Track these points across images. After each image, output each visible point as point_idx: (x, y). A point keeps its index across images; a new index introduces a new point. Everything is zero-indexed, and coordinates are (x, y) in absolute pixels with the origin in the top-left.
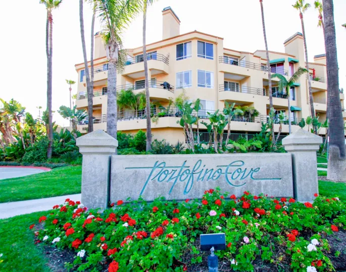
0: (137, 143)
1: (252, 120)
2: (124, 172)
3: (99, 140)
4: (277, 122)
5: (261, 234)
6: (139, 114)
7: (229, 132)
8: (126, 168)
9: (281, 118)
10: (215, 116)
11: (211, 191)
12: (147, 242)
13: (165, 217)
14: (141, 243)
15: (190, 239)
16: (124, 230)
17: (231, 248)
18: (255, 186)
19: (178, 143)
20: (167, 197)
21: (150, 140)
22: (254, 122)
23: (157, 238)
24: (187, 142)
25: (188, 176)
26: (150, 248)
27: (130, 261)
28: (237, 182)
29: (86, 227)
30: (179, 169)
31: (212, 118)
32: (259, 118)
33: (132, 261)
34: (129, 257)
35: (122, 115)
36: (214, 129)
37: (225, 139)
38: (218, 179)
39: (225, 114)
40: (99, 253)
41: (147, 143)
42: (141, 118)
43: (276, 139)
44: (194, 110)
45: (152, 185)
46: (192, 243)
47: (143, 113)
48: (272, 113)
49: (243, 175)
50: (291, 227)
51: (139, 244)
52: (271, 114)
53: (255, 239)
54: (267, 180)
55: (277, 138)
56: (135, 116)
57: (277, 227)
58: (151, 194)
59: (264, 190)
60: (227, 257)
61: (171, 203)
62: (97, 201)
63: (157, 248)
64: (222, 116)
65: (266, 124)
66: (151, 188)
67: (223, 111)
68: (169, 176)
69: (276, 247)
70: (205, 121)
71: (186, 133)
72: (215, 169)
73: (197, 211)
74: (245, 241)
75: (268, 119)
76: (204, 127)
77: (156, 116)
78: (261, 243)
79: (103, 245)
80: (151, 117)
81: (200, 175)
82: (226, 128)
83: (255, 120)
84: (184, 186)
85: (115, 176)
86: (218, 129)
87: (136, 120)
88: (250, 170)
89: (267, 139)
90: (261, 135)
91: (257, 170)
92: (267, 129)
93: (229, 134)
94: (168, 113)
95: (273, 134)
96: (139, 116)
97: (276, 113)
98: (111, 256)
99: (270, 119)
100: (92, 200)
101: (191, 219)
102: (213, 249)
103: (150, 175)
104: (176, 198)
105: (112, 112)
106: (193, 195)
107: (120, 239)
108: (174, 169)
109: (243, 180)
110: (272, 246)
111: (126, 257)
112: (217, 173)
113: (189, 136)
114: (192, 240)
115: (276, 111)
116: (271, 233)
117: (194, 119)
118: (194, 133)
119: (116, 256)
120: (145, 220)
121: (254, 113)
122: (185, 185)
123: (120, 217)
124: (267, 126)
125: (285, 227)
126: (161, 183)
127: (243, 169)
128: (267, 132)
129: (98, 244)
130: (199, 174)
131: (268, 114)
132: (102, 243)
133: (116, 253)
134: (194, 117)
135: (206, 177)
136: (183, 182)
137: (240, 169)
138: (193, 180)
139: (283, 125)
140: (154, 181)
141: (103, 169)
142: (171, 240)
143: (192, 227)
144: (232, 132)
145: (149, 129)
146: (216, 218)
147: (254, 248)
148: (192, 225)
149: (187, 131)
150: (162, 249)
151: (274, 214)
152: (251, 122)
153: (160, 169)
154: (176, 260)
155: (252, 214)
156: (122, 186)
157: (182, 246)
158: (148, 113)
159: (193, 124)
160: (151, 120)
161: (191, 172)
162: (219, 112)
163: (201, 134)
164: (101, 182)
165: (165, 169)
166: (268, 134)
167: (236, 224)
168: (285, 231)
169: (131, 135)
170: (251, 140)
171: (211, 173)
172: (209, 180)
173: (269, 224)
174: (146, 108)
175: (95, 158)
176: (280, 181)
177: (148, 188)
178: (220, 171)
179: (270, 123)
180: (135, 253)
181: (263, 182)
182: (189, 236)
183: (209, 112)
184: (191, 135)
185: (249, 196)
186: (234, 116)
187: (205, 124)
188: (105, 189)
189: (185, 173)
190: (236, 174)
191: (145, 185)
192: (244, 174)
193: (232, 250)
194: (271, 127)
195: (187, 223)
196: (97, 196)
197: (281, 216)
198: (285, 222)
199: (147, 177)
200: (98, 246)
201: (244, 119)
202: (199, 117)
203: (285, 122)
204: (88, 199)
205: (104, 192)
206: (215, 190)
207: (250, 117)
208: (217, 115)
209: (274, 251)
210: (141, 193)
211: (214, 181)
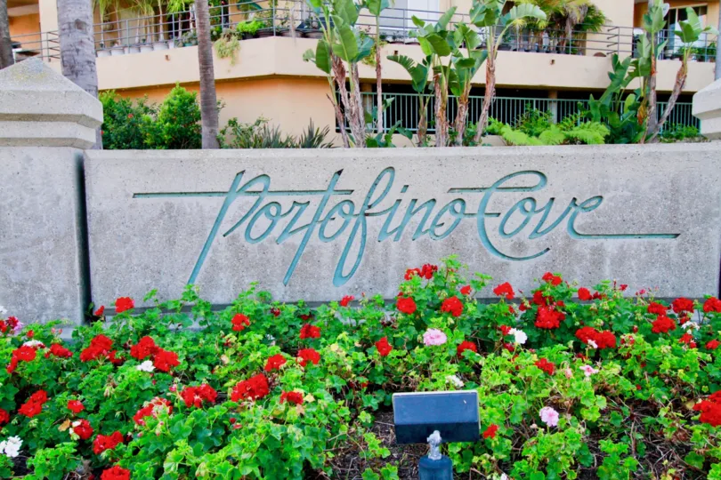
0: (170, 131)
1: (575, 48)
2: (131, 206)
3: (37, 94)
4: (670, 52)
5: (602, 402)
6: (170, 27)
7: (490, 90)
8: (135, 195)
9: (688, 35)
10: (443, 33)
11: (428, 271)
12: (217, 414)
13: (275, 349)
14: (197, 416)
15: (358, 414)
16: (142, 381)
17: (494, 441)
18: (579, 258)
19: (311, 133)
20: (279, 293)
21: (213, 122)
22: (582, 52)
23: (250, 403)
24: (342, 127)
25: (346, 224)
26: (228, 433)
27: (166, 466)
28: (520, 246)
29: (18, 370)
30: (315, 200)
31: (431, 39)
32: (604, 37)
33: (170, 466)
34: (162, 455)
35: (110, 35)
36: (437, 79)
37: (474, 116)
38: (453, 235)
39: (479, 25)
40: (68, 448)
41: (205, 131)
42: (177, 43)
43: (659, 118)
44: (364, 11)
45: (228, 254)
46: (362, 425)
47: (186, 25)
48: (655, 17)
49: (542, 222)
50: (705, 389)
51: (191, 419)
52: (650, 22)
53: (580, 418)
54: (628, 240)
55: (667, 113)
56: (157, 37)
57: (658, 385)
58: (224, 281)
59: (615, 273)
60: (482, 470)
61: (292, 309)
62: (50, 301)
63: (252, 431)
64: (465, 31)
65: (626, 62)
66: (223, 262)
67: (472, 12)
68: (281, 224)
69: (650, 447)
70: (404, 51)
71: (338, 96)
72: (444, 199)
73: (379, 333)
74: (544, 420)
75: (636, 40)
76: (402, 74)
77: (229, 36)
78: (595, 432)
79: (76, 424)
80: (214, 38)
81: (389, 220)
82: (479, 77)
83: (588, 45)
84: (334, 257)
85: (100, 222)
86: (452, 77)
87: (160, 50)
88: (567, 203)
89: (627, 115)
90: (606, 100)
91: (594, 203)
92: (629, 80)
93: (489, 97)
94: (271, 21)
95: (652, 98)
96: (169, 36)
97: (670, 18)
98: (104, 455)
99: (645, 41)
100: (32, 299)
101: (360, 356)
102: (436, 436)
103: (218, 221)
104: (308, 297)
105: (73, 15)
106: (367, 286)
107: (131, 407)
108: (301, 198)
109: (542, 240)
110: (636, 441)
111: (152, 457)
112: (447, 213)
113: (347, 106)
114: (365, 417)
115: (672, 12)
116: (634, 402)
117: (367, 44)
118: (364, 96)
119: (121, 454)
120: (209, 359)
121: (587, 20)
122: (335, 254)
123: (125, 347)
124: (631, 69)
125: (685, 385)
126: (256, 245)
127: (542, 202)
128: (631, 92)
129: (61, 422)
130: (385, 217)
131: (637, 23)
132: (75, 419)
133: (122, 446)
134: (364, 35)
135: (409, 229)
136: (330, 244)
137: (532, 199)
138: (364, 236)
139: (692, 64)
140: (233, 238)
141: (59, 198)
142: (294, 412)
143: (363, 380)
144: (501, 90)
145: (208, 83)
146: (446, 355)
147: (573, 443)
148: (365, 375)
149: (340, 87)
150: (268, 433)
151: (648, 346)
152: (574, 53)
153: (253, 199)
154: (316, 472)
155: (570, 344)
156: (129, 255)
157: (333, 435)
158: (202, 26)
159: (359, 64)
160: (215, 48)
161: (357, 211)
162: (457, 19)
163: (389, 101)
164: (57, 241)
165: (268, 199)
166: (631, 99)
167: (514, 374)
168: (684, 399)
169: (148, 104)
170: (568, 122)
171: (428, 214)
172: (422, 238)
173: (631, 376)
174: (193, 8)
175: (29, 159)
176: (675, 242)
177: (214, 263)
178: (458, 206)
179: (645, 54)
180: (181, 443)
181: (611, 245)
182: (354, 406)
183: (419, 16)
184: (354, 102)
185: (561, 289)
186: (511, 31)
187: (404, 62)
188: (71, 265)
189: (336, 215)
190: (518, 217)
191: (204, 253)
192: (545, 216)
193: (499, 448)
194: (648, 72)
195: (349, 368)
196: (47, 287)
197: (673, 351)
198: (686, 370)
199: (210, 226)
200: (62, 428)
201: (546, 41)
202: (383, 37)
203: (701, 51)
204: (18, 293)
205: (70, 274)
206: (442, 266)
207: (569, 36)
208: (449, 28)
209: (641, 460)
210: (192, 280)
211: (440, 241)
